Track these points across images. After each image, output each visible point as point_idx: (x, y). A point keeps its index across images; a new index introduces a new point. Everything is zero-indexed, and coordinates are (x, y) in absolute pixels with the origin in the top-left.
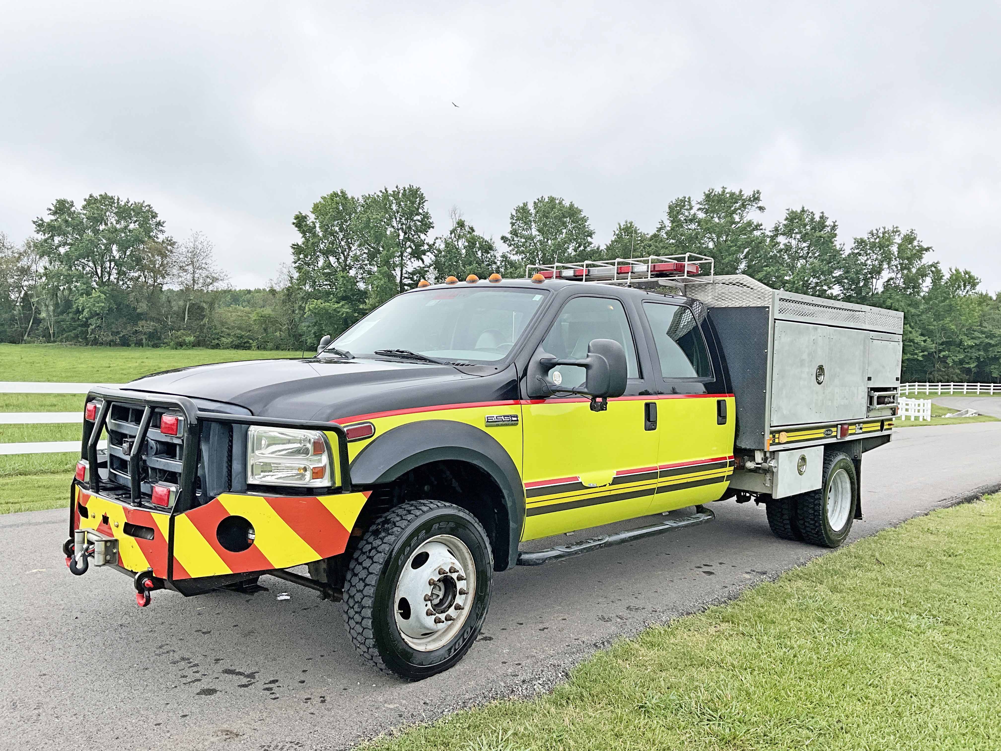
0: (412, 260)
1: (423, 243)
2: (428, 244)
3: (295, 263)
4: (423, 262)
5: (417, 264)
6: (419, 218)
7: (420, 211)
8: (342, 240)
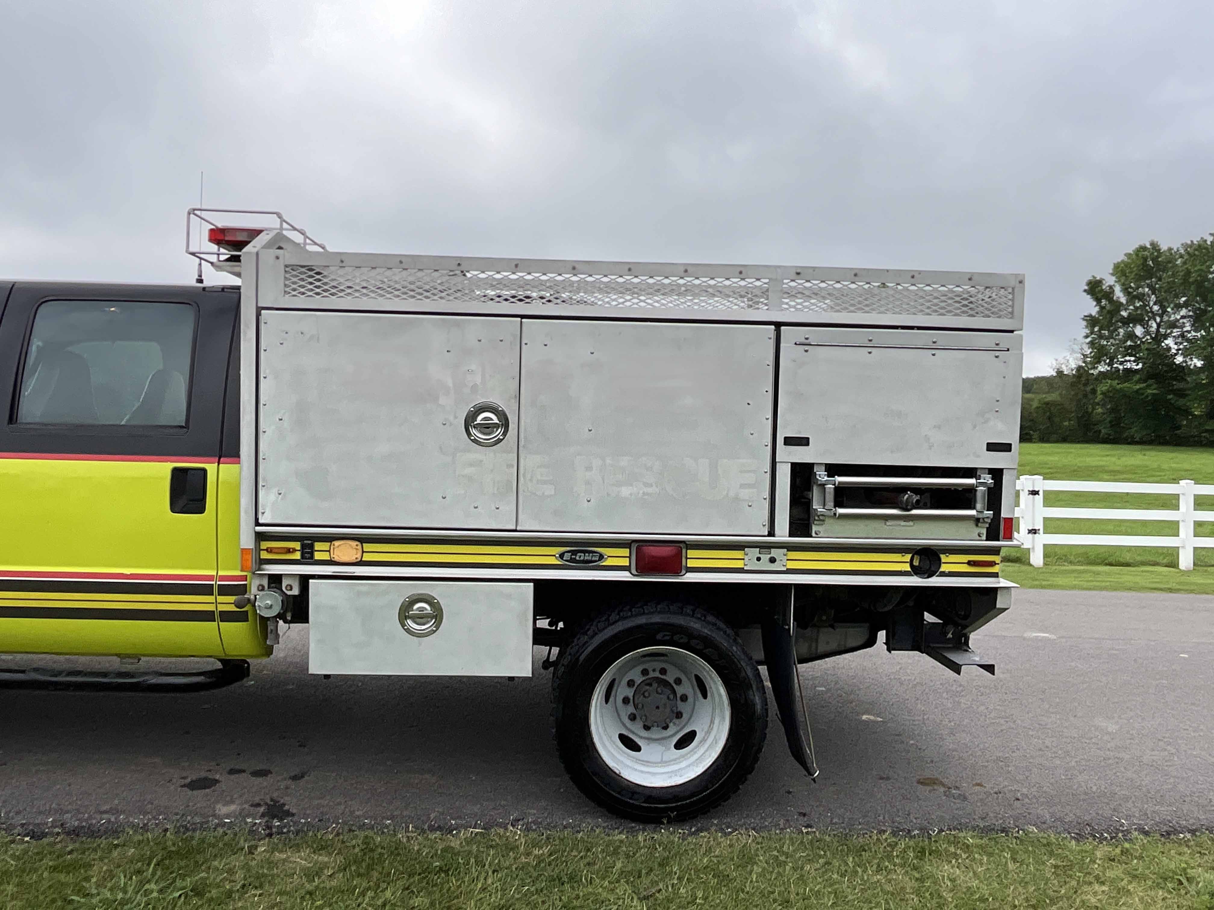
3: (1086, 337)
8: (1155, 304)
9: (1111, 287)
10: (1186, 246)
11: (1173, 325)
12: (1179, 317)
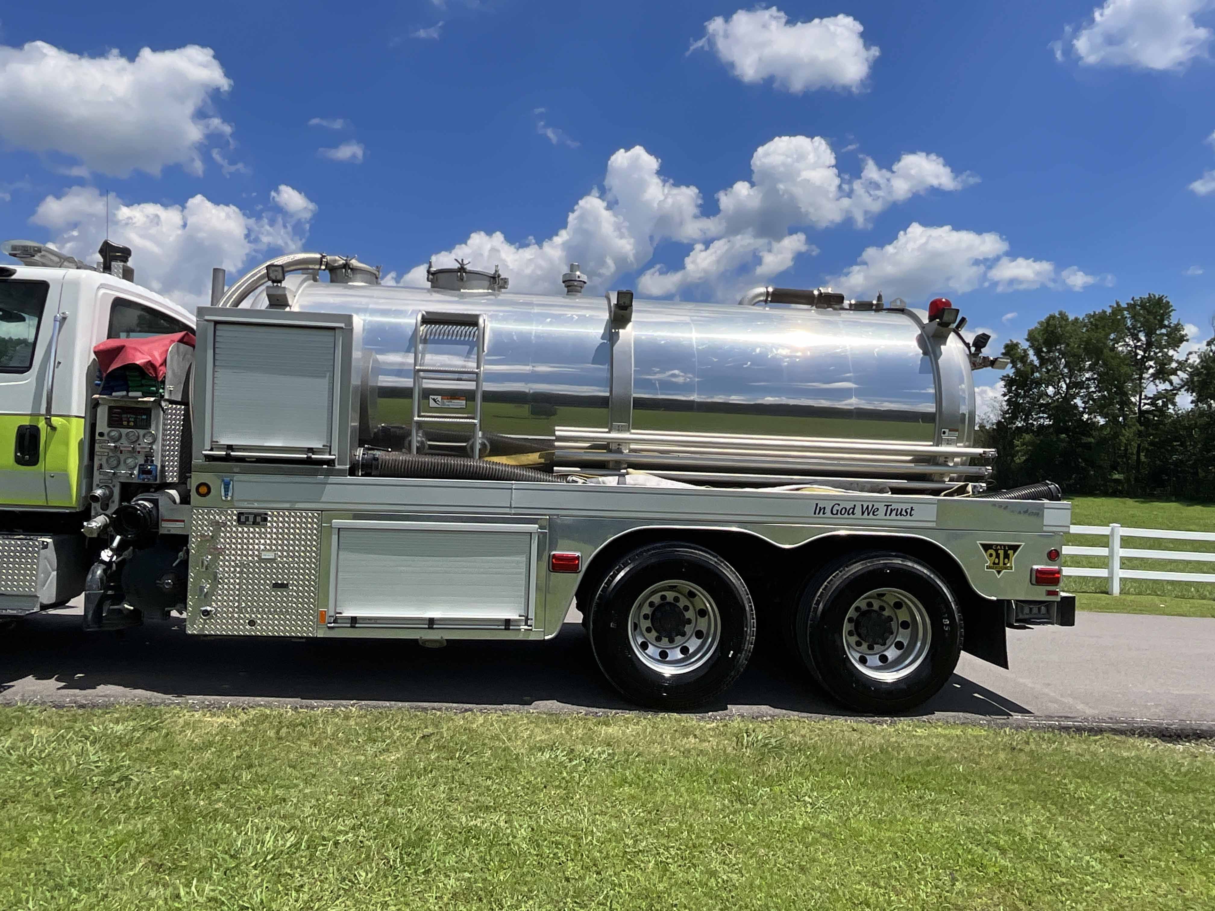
0: (1157, 381)
1: (1171, 360)
2: (1177, 361)
3: (1004, 395)
4: (1171, 384)
5: (1164, 386)
6: (1164, 331)
7: (1166, 323)
8: (1065, 367)
9: (1025, 351)
10: (1089, 316)
11: (1080, 385)
12: (1084, 379)
